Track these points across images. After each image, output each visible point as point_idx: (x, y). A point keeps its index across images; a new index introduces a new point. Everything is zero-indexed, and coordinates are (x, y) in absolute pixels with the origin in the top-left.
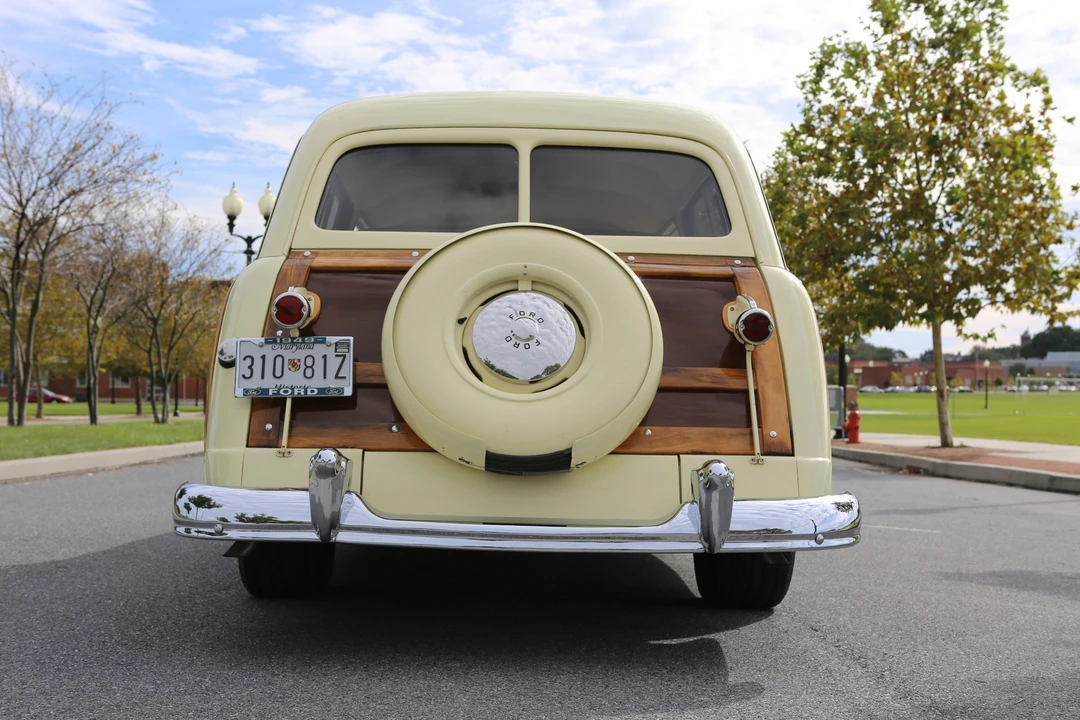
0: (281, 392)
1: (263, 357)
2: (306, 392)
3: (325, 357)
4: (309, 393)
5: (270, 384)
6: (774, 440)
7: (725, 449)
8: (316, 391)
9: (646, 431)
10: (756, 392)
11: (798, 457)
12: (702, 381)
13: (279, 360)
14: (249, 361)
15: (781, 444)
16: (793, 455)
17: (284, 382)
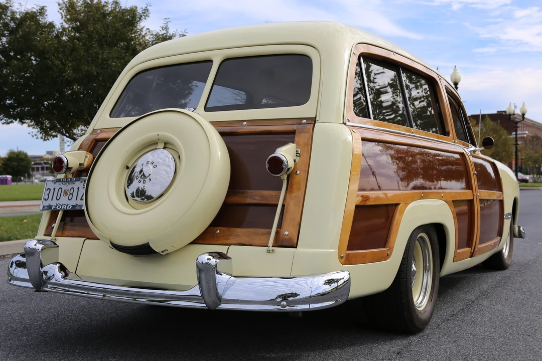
0: (57, 208)
1: (54, 189)
2: (67, 207)
3: (78, 188)
4: (68, 208)
5: (54, 203)
6: (286, 237)
7: (257, 242)
8: (71, 206)
9: (217, 230)
10: (283, 206)
11: (299, 249)
12: (255, 199)
13: (60, 190)
14: (49, 190)
15: (290, 239)
16: (296, 248)
17: (60, 202)
